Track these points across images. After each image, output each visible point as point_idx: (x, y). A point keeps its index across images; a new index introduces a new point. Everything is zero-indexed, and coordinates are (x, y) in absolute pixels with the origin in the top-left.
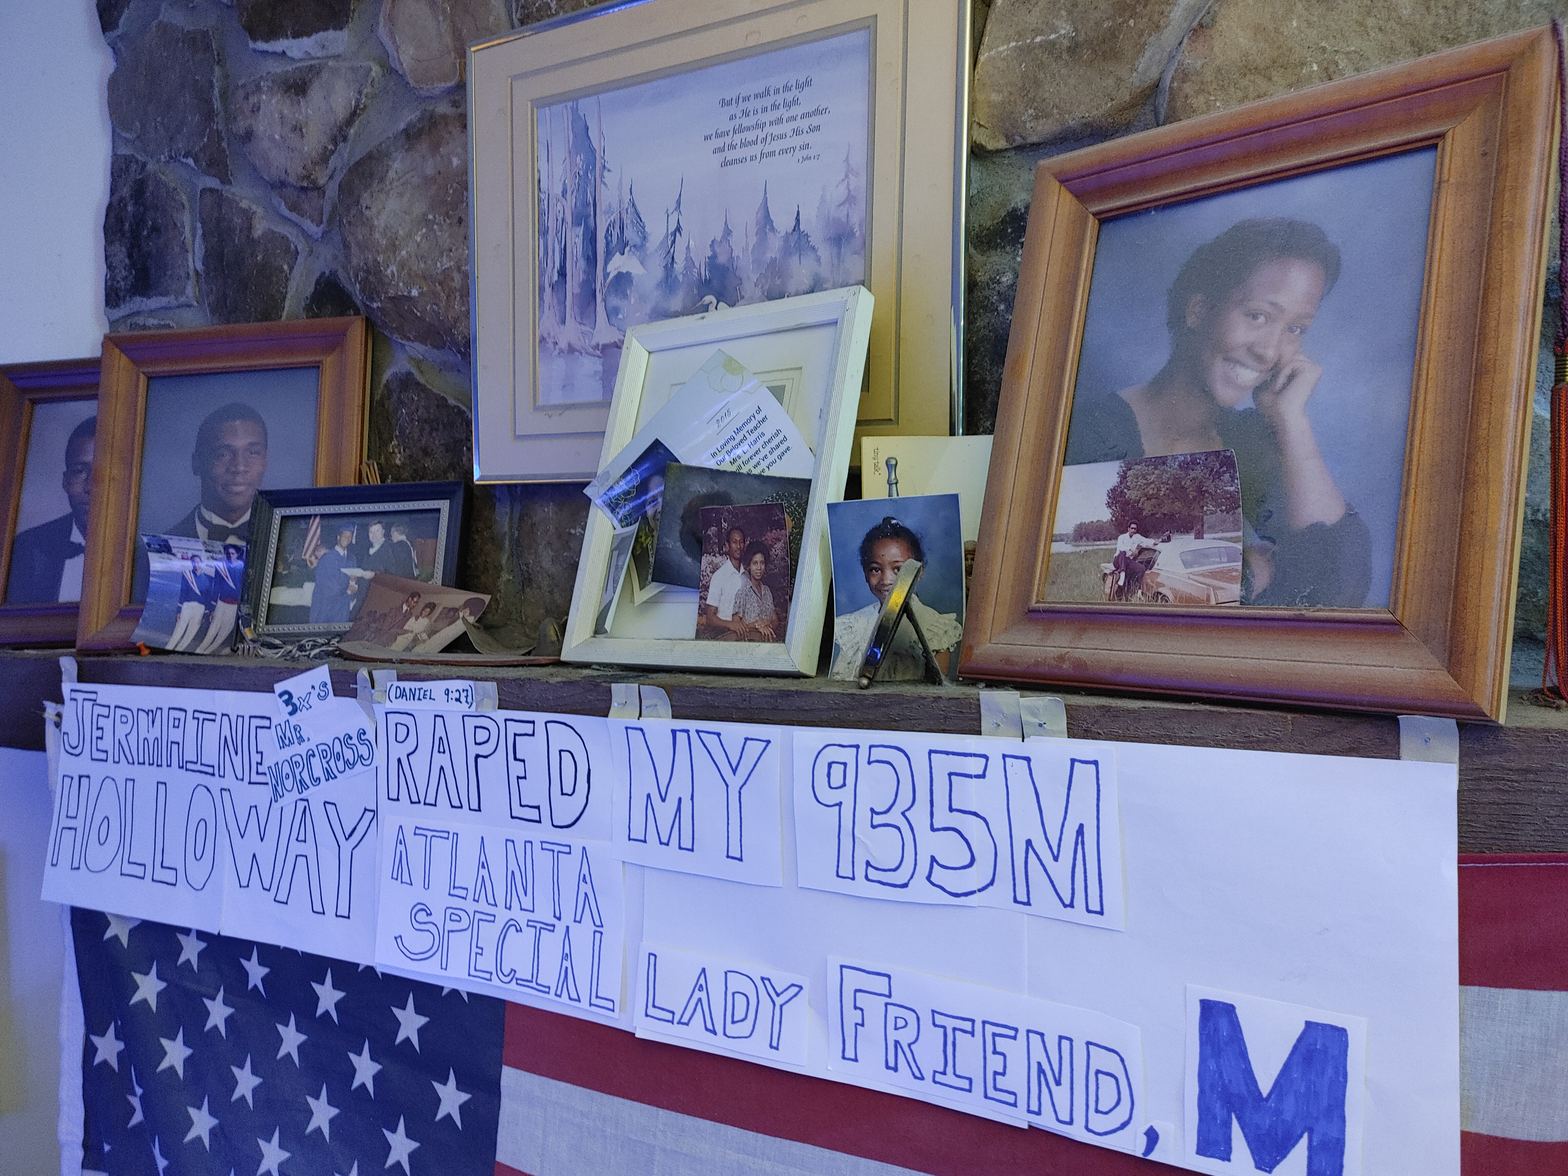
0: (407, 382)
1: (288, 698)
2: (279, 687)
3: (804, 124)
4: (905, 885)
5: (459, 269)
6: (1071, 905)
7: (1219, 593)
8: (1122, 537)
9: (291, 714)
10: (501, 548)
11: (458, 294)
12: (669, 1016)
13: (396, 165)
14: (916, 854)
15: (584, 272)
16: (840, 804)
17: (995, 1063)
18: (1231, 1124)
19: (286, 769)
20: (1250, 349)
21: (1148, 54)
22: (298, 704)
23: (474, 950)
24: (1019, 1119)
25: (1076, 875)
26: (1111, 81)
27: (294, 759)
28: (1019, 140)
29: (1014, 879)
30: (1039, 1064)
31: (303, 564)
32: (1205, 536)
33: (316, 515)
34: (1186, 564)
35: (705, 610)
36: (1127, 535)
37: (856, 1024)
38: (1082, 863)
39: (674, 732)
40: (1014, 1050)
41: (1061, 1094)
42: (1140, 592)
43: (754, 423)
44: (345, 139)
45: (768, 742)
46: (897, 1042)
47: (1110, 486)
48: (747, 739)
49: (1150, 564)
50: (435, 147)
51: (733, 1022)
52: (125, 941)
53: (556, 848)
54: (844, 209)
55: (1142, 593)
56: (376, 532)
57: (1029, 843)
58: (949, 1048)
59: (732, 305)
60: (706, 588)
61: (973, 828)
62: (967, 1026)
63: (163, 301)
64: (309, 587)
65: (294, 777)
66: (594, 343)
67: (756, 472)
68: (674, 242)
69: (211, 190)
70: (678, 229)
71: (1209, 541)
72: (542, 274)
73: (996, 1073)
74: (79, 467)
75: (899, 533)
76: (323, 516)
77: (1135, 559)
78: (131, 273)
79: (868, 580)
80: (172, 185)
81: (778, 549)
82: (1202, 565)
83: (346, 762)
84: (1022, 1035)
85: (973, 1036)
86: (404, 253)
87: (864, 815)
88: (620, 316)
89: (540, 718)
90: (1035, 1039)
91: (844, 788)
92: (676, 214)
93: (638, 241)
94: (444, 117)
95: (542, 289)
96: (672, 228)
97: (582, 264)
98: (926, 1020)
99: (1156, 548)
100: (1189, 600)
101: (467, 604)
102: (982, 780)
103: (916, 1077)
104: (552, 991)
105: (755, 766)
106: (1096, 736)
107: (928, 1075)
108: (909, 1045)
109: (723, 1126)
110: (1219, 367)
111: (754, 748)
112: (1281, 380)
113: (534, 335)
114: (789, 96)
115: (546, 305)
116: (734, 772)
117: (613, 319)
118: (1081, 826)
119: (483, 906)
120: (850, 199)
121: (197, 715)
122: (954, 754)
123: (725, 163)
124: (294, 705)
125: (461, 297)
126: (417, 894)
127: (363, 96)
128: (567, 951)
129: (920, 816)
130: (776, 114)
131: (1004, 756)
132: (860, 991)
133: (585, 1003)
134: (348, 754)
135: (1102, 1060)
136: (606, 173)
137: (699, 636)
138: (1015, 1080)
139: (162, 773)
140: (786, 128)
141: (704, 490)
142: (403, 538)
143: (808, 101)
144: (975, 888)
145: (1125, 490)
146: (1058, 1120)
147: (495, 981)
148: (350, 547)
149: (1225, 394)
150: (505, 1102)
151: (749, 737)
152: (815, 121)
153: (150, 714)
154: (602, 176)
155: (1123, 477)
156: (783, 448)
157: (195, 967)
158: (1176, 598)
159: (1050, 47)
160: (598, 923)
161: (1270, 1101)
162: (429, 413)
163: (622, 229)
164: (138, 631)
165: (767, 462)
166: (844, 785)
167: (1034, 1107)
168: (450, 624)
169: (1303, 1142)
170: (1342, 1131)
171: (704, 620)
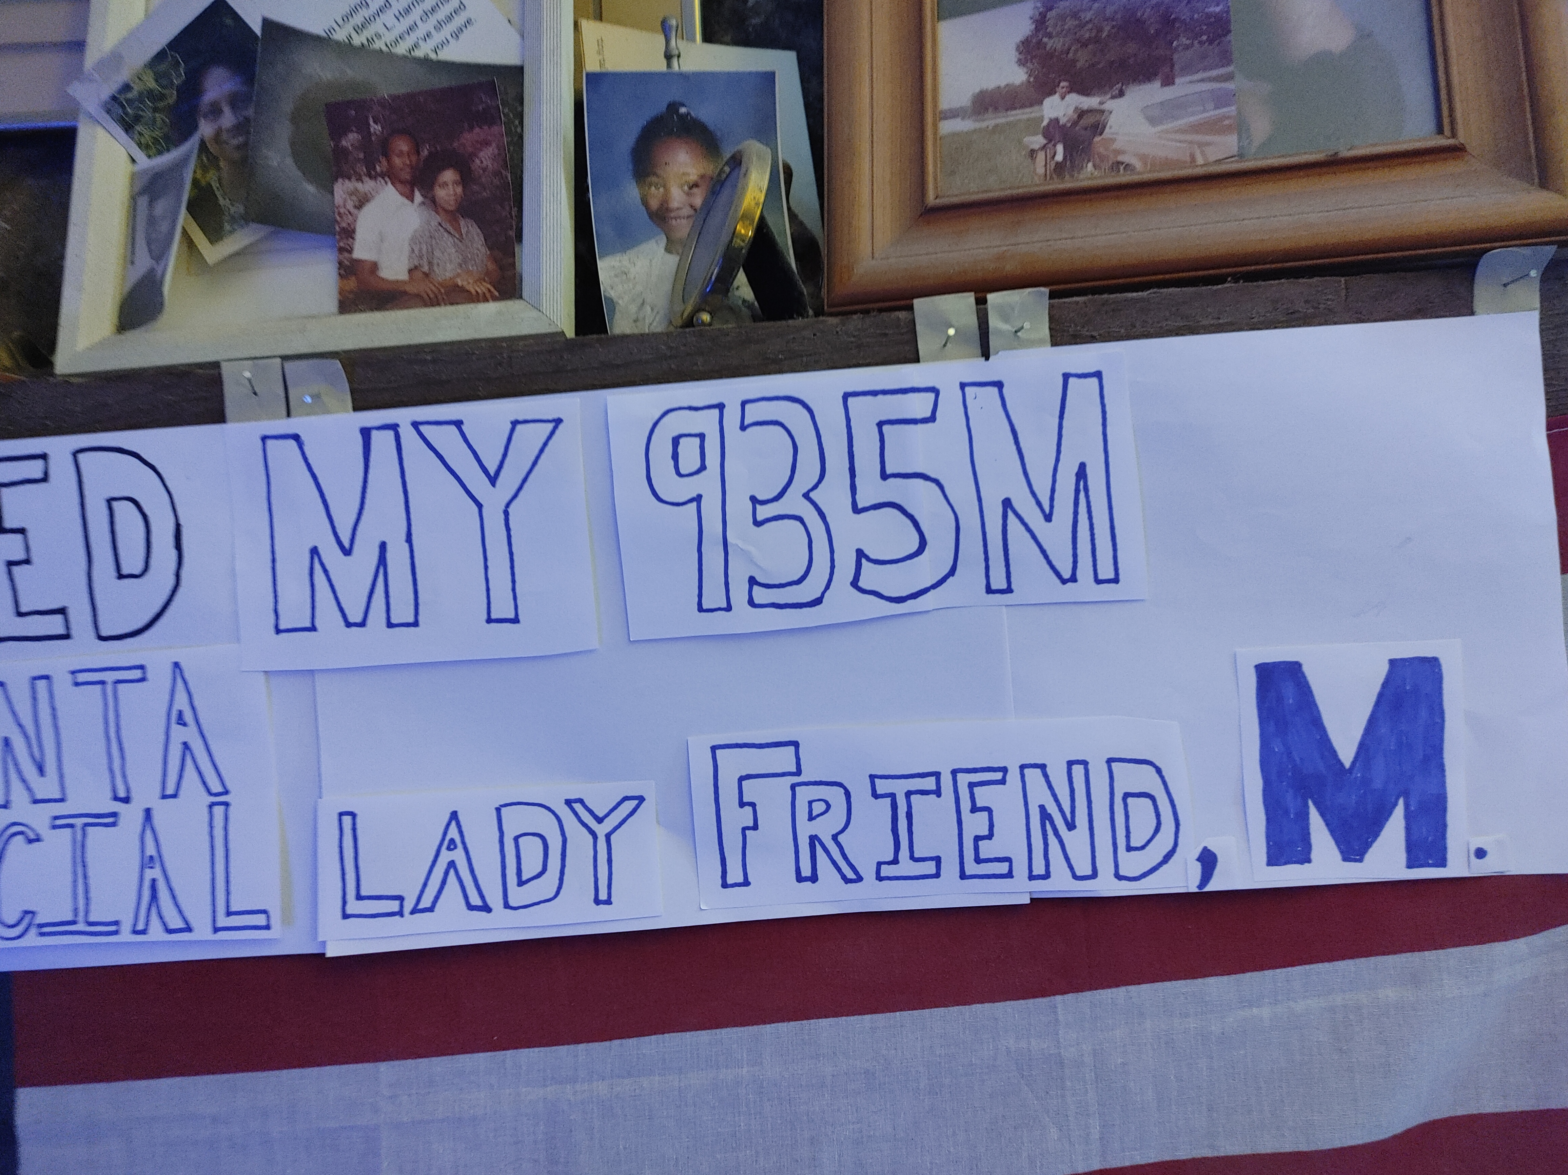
4: (818, 601)
6: (1073, 579)
7: (1209, 150)
8: (1049, 101)
12: (394, 906)
14: (832, 552)
16: (698, 499)
17: (976, 824)
18: (1308, 814)
24: (1016, 892)
25: (1079, 534)
29: (987, 559)
30: (1042, 808)
32: (1177, 81)
34: (1153, 121)
35: (350, 270)
36: (1056, 98)
37: (744, 829)
38: (1086, 516)
39: (364, 432)
40: (1004, 798)
41: (1077, 841)
42: (1090, 165)
45: (558, 422)
46: (814, 840)
47: (1021, 36)
48: (515, 423)
49: (1098, 128)
51: (521, 883)
53: (110, 677)
55: (1094, 166)
57: (1007, 503)
58: (901, 823)
60: (349, 233)
61: (919, 498)
62: (929, 783)
71: (1184, 87)
73: (977, 839)
75: (691, 128)
77: (1075, 123)
79: (645, 200)
82: (1175, 118)
84: (1013, 776)
85: (939, 795)
87: (739, 508)
89: (60, 446)
90: (1033, 775)
91: (704, 473)
98: (861, 792)
99: (1103, 107)
102: (930, 425)
103: (847, 881)
104: (126, 927)
105: (535, 463)
106: (1092, 339)
107: (868, 873)
108: (835, 837)
111: (529, 436)
116: (493, 480)
118: (1082, 466)
122: (885, 392)
128: (151, 850)
129: (833, 494)
131: (963, 386)
132: (749, 777)
133: (202, 931)
135: (1130, 778)
137: (345, 307)
138: (1008, 840)
141: (327, 75)
144: (928, 585)
145: (1045, 40)
146: (1075, 877)
150: (26, 1152)
151: (520, 418)
155: (1041, 22)
156: (461, 19)
158: (1145, 164)
160: (216, 787)
161: (1355, 771)
165: (431, 41)
166: (703, 467)
167: (1039, 868)
169: (1399, 812)
170: (1443, 784)
171: (352, 283)
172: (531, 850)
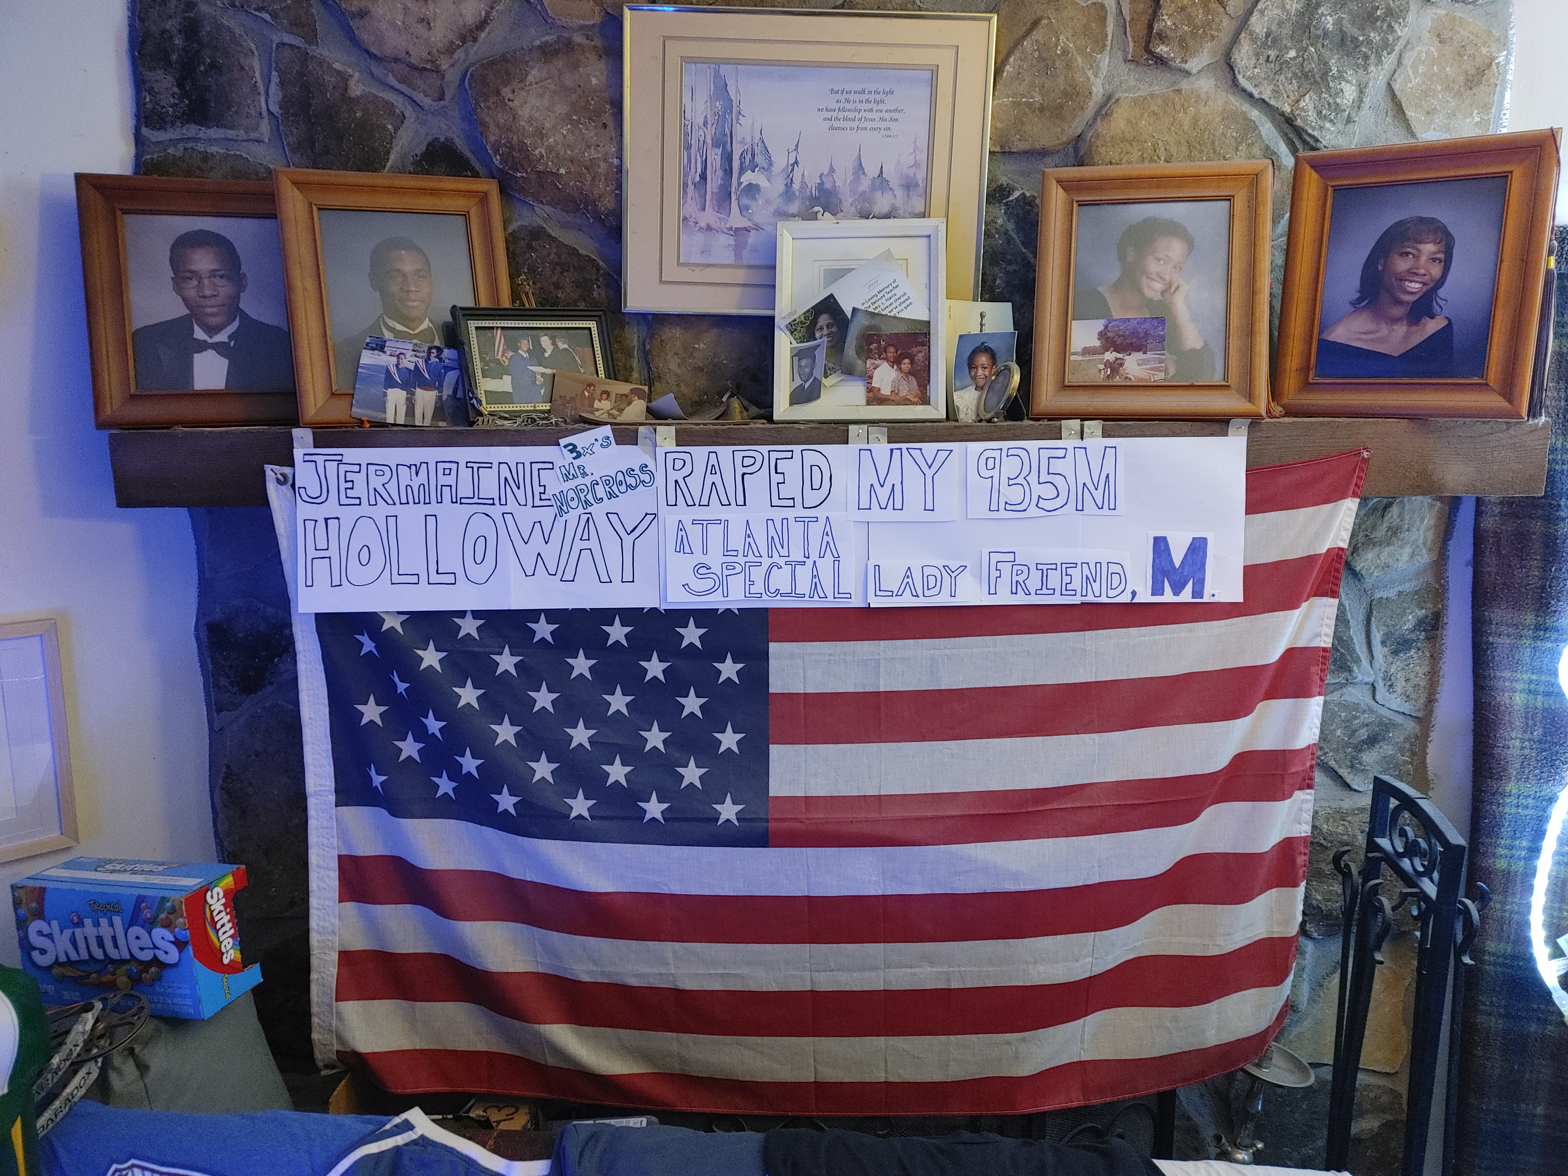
0: (537, 234)
1: (573, 448)
2: (563, 442)
3: (888, 116)
4: (1025, 510)
5: (605, 161)
6: (1102, 508)
7: (1156, 377)
8: (1106, 353)
9: (574, 458)
10: (630, 355)
11: (602, 178)
12: (890, 594)
13: (534, 72)
14: (1031, 495)
15: (722, 179)
16: (992, 477)
17: (1066, 580)
18: (1164, 581)
19: (571, 494)
20: (1158, 274)
21: (1077, 120)
22: (582, 451)
23: (748, 583)
24: (1077, 600)
25: (1105, 495)
26: (1059, 130)
27: (579, 488)
28: (1007, 149)
29: (1077, 501)
30: (1087, 575)
31: (498, 363)
32: (1147, 353)
33: (497, 328)
34: (1139, 365)
35: (870, 390)
36: (1109, 353)
37: (997, 577)
38: (1108, 489)
39: (892, 450)
40: (1075, 573)
41: (1096, 586)
43: (890, 288)
44: (475, 40)
45: (951, 451)
46: (1017, 582)
47: (1099, 330)
48: (938, 450)
49: (1121, 365)
50: (576, 66)
51: (928, 590)
52: (400, 629)
53: (807, 520)
54: (912, 170)
56: (545, 341)
57: (1084, 484)
58: (1044, 578)
59: (834, 214)
60: (871, 377)
61: (1058, 481)
62: (1054, 567)
63: (231, 133)
64: (507, 379)
65: (579, 499)
66: (728, 226)
67: (892, 314)
68: (793, 170)
69: (290, 45)
70: (796, 162)
71: (1149, 355)
72: (686, 175)
73: (1067, 584)
74: (189, 275)
75: (988, 350)
76: (503, 328)
77: (1114, 363)
78: (182, 102)
79: (970, 373)
80: (238, 31)
81: (920, 356)
82: (1145, 365)
83: (629, 486)
84: (1079, 566)
85: (1056, 570)
86: (551, 140)
87: (1004, 480)
88: (750, 211)
89: (797, 448)
90: (1085, 566)
92: (795, 153)
93: (766, 166)
94: (579, 45)
95: (685, 185)
96: (792, 161)
97: (720, 173)
98: (1033, 568)
100: (1142, 380)
101: (633, 391)
102: (1064, 459)
103: (1026, 595)
104: (807, 596)
105: (943, 463)
106: (1114, 436)
107: (1033, 592)
108: (1024, 581)
109: (920, 641)
110: (1144, 281)
111: (942, 455)
112: (1173, 289)
113: (679, 214)
114: (878, 97)
115: (689, 196)
116: (930, 467)
117: (744, 212)
118: (1108, 474)
119: (751, 558)
120: (916, 165)
121: (469, 465)
122: (1051, 448)
123: (832, 128)
124: (578, 452)
125: (606, 180)
126: (698, 557)
127: (494, 11)
128: (815, 573)
129: (1033, 479)
130: (868, 106)
131: (1074, 448)
132: (999, 562)
133: (830, 598)
134: (631, 481)
135: (1113, 568)
136: (741, 117)
137: (869, 403)
138: (1076, 585)
139: (433, 508)
140: (877, 116)
141: (867, 324)
142: (566, 346)
143: (890, 103)
144: (1059, 507)
145: (1107, 333)
146: (1095, 596)
147: (765, 597)
148: (529, 351)
149: (1148, 293)
150: (772, 661)
151: (940, 449)
152: (895, 115)
153: (413, 468)
154: (738, 119)
155: (1106, 327)
156: (907, 303)
157: (477, 638)
159: (1029, 105)
160: (836, 556)
161: (1179, 569)
162: (560, 258)
163: (753, 155)
164: (354, 409)
165: (897, 310)
166: (994, 468)
167: (1084, 594)
168: (629, 405)
169: (1191, 582)
170: (1204, 574)
171: (871, 395)
172: (932, 579)
